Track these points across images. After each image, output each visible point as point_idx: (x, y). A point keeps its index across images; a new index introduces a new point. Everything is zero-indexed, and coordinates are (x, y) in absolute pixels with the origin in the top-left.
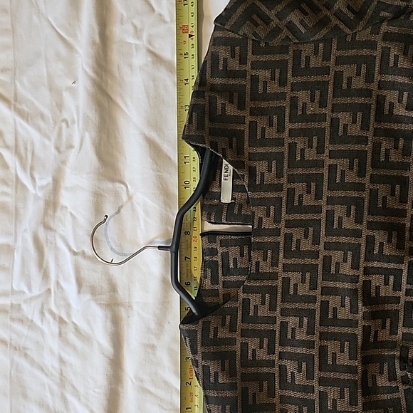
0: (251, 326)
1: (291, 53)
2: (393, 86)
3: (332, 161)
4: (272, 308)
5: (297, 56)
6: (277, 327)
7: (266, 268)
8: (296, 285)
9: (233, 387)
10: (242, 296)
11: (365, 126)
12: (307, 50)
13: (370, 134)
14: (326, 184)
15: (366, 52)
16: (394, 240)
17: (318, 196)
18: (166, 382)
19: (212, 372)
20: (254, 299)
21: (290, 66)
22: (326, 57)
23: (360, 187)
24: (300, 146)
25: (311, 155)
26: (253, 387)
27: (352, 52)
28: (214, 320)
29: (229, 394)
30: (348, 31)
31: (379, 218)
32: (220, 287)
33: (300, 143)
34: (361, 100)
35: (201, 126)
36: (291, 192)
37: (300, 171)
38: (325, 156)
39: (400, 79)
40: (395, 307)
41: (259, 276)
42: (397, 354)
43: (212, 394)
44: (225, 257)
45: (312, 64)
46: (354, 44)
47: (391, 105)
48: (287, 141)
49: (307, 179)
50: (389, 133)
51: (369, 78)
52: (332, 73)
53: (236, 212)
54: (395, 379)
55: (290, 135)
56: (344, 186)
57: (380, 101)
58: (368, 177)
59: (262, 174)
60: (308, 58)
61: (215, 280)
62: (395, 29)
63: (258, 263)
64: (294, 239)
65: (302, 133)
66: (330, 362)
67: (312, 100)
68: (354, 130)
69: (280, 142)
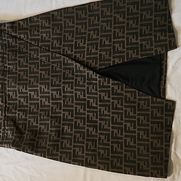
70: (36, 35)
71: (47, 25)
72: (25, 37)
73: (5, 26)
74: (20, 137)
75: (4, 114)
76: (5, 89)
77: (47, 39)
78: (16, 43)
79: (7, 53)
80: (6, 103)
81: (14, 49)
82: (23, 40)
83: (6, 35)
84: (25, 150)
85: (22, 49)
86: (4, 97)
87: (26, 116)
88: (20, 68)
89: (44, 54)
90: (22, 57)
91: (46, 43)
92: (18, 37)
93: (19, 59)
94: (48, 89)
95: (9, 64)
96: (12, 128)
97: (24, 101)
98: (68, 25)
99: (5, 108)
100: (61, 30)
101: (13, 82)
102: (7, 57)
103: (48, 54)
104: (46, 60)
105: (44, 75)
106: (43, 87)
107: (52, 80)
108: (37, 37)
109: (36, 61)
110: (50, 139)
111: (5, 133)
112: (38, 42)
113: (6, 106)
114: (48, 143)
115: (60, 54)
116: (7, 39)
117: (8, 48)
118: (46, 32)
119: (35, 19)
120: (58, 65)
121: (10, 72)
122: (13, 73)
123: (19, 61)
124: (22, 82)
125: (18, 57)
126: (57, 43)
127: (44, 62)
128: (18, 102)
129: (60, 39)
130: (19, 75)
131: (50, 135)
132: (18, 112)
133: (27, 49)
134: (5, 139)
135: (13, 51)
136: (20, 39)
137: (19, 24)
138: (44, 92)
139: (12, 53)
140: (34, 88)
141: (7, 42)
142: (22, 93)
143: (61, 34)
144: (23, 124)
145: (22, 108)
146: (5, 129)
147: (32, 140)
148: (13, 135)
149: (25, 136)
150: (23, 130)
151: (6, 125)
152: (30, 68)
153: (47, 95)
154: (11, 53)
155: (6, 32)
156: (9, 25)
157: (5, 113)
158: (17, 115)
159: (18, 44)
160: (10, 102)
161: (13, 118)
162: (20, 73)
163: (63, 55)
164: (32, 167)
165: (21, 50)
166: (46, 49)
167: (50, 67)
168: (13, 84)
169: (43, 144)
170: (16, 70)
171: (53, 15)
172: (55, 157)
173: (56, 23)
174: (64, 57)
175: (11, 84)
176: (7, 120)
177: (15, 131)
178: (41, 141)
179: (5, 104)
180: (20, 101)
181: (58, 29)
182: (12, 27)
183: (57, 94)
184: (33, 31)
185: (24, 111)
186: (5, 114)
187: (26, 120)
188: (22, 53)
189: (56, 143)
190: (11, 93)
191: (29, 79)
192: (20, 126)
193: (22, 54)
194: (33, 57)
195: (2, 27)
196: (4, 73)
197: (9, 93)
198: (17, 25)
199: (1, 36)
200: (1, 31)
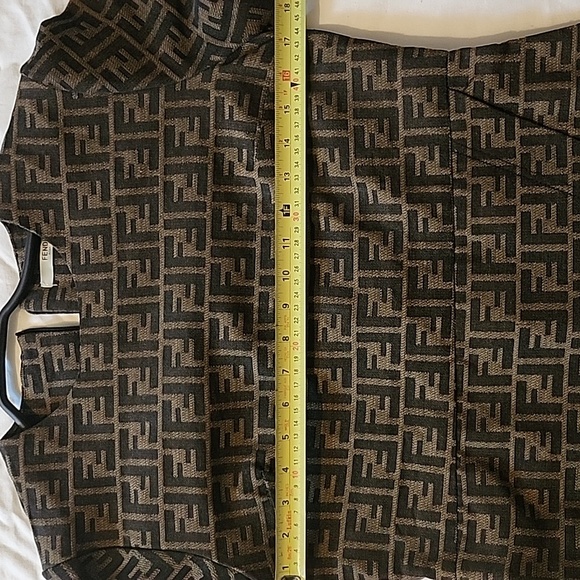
0: (85, 437)
1: (111, 105)
2: (231, 142)
3: (168, 233)
4: (109, 413)
5: (118, 109)
6: (116, 436)
7: (97, 365)
8: (135, 384)
9: (64, 512)
10: (71, 401)
11: (202, 191)
12: (129, 101)
13: (208, 199)
14: (162, 260)
15: (198, 103)
16: (240, 323)
17: (154, 275)
19: (38, 497)
20: (87, 405)
21: (111, 121)
22: (153, 110)
23: (200, 262)
24: (130, 216)
25: (143, 226)
26: (89, 512)
27: (183, 103)
28: (38, 433)
29: (59, 521)
30: (177, 79)
31: (222, 299)
32: (45, 395)
33: (130, 212)
34: (196, 159)
35: (6, 198)
36: (122, 272)
37: (131, 246)
38: (159, 227)
39: (237, 134)
40: (248, 404)
41: (90, 376)
42: (253, 460)
43: (40, 523)
44: (47, 358)
45: (138, 119)
46: (184, 94)
47: (231, 164)
48: (114, 210)
49: (141, 256)
51: (204, 133)
52: (161, 129)
53: (58, 298)
54: (252, 491)
55: (118, 203)
56: (181, 261)
57: (218, 160)
58: (208, 249)
59: (87, 253)
60: (131, 112)
61: (38, 387)
62: (227, 76)
63: (88, 360)
64: (130, 328)
65: (133, 200)
66: (175, 474)
67: (141, 161)
68: (191, 195)
69: (106, 213)
72: (551, 112)
73: (464, 64)
74: (539, 543)
75: (451, 442)
76: (460, 337)
78: (510, 136)
79: (470, 181)
80: (458, 392)
81: (498, 163)
82: (540, 124)
83: (470, 104)
85: (539, 164)
86: (452, 370)
87: (555, 450)
88: (527, 248)
90: (536, 199)
92: (521, 112)
93: (527, 208)
95: (476, 230)
96: (495, 501)
97: (544, 387)
99: (455, 417)
101: (497, 304)
102: (469, 198)
111: (460, 521)
113: (458, 409)
116: (470, 122)
117: (473, 158)
121: (479, 262)
122: (497, 269)
123: (526, 216)
124: (541, 306)
125: (518, 197)
128: (512, 390)
130: (526, 274)
132: (514, 435)
133: (561, 163)
134: (462, 546)
135: (494, 172)
136: (527, 119)
139: (491, 180)
141: (467, 135)
142: (538, 352)
144: (541, 485)
145: (533, 418)
146: (459, 504)
148: (504, 534)
149: (560, 535)
150: (543, 510)
151: (464, 487)
154: (486, 183)
155: (470, 90)
156: (489, 59)
157: (456, 437)
158: (511, 446)
159: (516, 143)
160: (480, 389)
161: (492, 460)
162: (526, 266)
165: (533, 169)
168: (497, 315)
170: (511, 253)
175: (488, 315)
176: (469, 469)
177: (513, 516)
179: (455, 400)
180: (521, 386)
182: (497, 69)
185: (541, 428)
186: (458, 443)
187: (554, 466)
188: (539, 179)
190: (484, 354)
191: (572, 294)
192: (532, 495)
193: (540, 185)
195: (452, 70)
196: (452, 265)
197: (478, 351)
198: (520, 58)
199: (443, 105)
200: (444, 84)
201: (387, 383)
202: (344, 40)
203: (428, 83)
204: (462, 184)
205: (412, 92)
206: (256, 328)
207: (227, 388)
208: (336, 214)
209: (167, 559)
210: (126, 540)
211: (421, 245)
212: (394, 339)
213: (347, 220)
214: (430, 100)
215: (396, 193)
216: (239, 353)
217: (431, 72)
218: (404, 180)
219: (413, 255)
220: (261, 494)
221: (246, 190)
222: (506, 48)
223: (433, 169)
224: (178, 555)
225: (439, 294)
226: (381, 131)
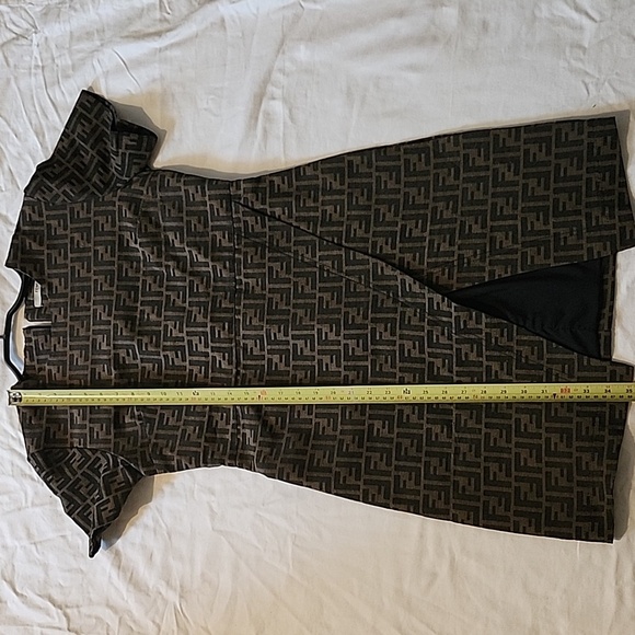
1: (68, 209)
2: (126, 229)
3: (96, 277)
7: (60, 349)
8: (77, 359)
9: (40, 426)
10: (47, 367)
11: (113, 255)
12: (77, 207)
13: (116, 259)
14: (92, 292)
15: (110, 208)
16: (129, 326)
17: (88, 300)
18: (5, 431)
20: (54, 369)
21: (68, 217)
22: (88, 212)
23: (111, 293)
24: (77, 268)
25: (83, 273)
26: (53, 428)
27: (103, 208)
29: (37, 431)
30: (100, 195)
31: (121, 313)
32: (36, 363)
33: (77, 266)
34: (110, 238)
35: (15, 257)
36: (73, 298)
37: (77, 284)
38: (91, 274)
39: (130, 225)
40: (135, 370)
41: (56, 354)
43: (27, 431)
44: (36, 342)
45: (81, 216)
46: (104, 203)
47: (127, 240)
48: (70, 265)
49: (82, 289)
50: (127, 258)
51: (113, 225)
52: (92, 221)
53: (43, 312)
54: (135, 417)
55: (71, 261)
56: (103, 293)
57: (121, 238)
58: (115, 286)
59: (56, 287)
60: (78, 212)
61: (32, 359)
62: (125, 194)
63: (55, 346)
64: (75, 328)
65: (78, 259)
67: (82, 238)
68: (107, 257)
69: (66, 266)
70: (309, 209)
71: (336, 186)
72: (284, 213)
73: (238, 188)
74: (272, 445)
76: (237, 334)
77: (336, 217)
78: (264, 226)
79: (243, 250)
80: (238, 364)
81: (257, 240)
82: (279, 219)
83: (241, 209)
84: (285, 475)
85: (278, 241)
86: (234, 352)
88: (271, 286)
89: (330, 253)
90: (276, 260)
91: (335, 229)
92: (269, 214)
93: (271, 264)
94: (338, 334)
95: (246, 276)
96: (253, 423)
97: (281, 361)
98: (386, 186)
99: (236, 378)
100: (369, 198)
101: (255, 316)
102: (242, 259)
103: (338, 252)
104: (333, 267)
105: (327, 302)
106: (325, 329)
107: (347, 313)
108: (312, 214)
109: (310, 269)
110: (340, 449)
112: (315, 225)
113: (238, 373)
114: (336, 459)
115: (366, 254)
116: (243, 218)
117: (245, 237)
118: (334, 203)
119: (309, 172)
120: (360, 278)
121: (248, 293)
122: (256, 297)
123: (271, 268)
124: (277, 317)
125: (267, 258)
126: (360, 228)
127: (328, 270)
128: (265, 363)
129: (367, 218)
130: (271, 300)
131: (341, 441)
133: (288, 241)
134: (240, 447)
135: (255, 245)
136: (273, 217)
137: (272, 182)
138: (327, 342)
139: (253, 249)
140: (305, 332)
141: (242, 225)
142: (277, 342)
143: (368, 208)
146: (238, 424)
147: (298, 452)
148: (255, 441)
149: (284, 441)
150: (277, 429)
151: (240, 415)
152: (296, 284)
153: (335, 348)
154: (251, 250)
155: (242, 202)
156: (250, 185)
159: (267, 230)
160: (249, 362)
162: (271, 296)
163: (373, 257)
164: (297, 514)
165: (275, 243)
166: (333, 242)
167: (343, 284)
168: (255, 322)
169: (325, 463)
170: (263, 288)
171: (350, 163)
172: (352, 492)
173: (358, 180)
174: (375, 260)
175: (250, 322)
177: (260, 430)
178: (319, 454)
179: (236, 368)
180: (270, 361)
181: (362, 195)
182: (254, 191)
183: (358, 346)
184: (304, 200)
188: (278, 249)
189: (355, 460)
190: (250, 343)
191: (292, 311)
192: (272, 420)
193: (277, 252)
194: (302, 260)
195: (233, 191)
196: (235, 295)
197: (247, 342)
198: (267, 184)
199: (229, 209)
200: (230, 198)
201: (203, 359)
202: (181, 175)
203: (220, 198)
204: (239, 251)
205: (213, 203)
206: (137, 329)
207: (124, 362)
208: (178, 267)
209: (89, 453)
210: (72, 443)
211: (220, 284)
212: (205, 333)
213: (184, 271)
214: (222, 207)
215: (206, 256)
216: (128, 342)
217: (222, 192)
218: (210, 249)
219: (215, 289)
220: (139, 420)
221: (135, 254)
222: (259, 180)
223: (225, 243)
224: (94, 451)
225: (226, 310)
226: (200, 222)
